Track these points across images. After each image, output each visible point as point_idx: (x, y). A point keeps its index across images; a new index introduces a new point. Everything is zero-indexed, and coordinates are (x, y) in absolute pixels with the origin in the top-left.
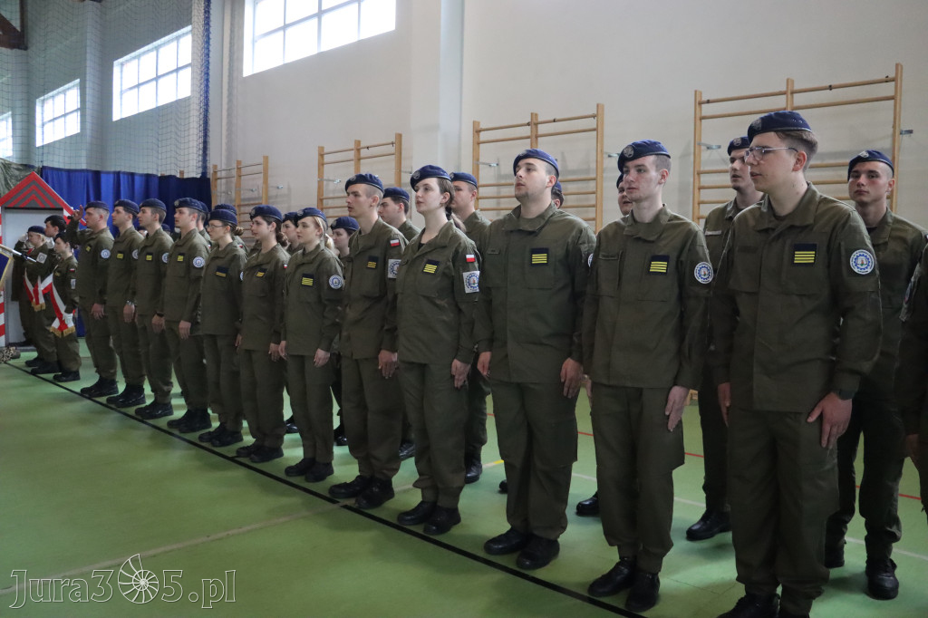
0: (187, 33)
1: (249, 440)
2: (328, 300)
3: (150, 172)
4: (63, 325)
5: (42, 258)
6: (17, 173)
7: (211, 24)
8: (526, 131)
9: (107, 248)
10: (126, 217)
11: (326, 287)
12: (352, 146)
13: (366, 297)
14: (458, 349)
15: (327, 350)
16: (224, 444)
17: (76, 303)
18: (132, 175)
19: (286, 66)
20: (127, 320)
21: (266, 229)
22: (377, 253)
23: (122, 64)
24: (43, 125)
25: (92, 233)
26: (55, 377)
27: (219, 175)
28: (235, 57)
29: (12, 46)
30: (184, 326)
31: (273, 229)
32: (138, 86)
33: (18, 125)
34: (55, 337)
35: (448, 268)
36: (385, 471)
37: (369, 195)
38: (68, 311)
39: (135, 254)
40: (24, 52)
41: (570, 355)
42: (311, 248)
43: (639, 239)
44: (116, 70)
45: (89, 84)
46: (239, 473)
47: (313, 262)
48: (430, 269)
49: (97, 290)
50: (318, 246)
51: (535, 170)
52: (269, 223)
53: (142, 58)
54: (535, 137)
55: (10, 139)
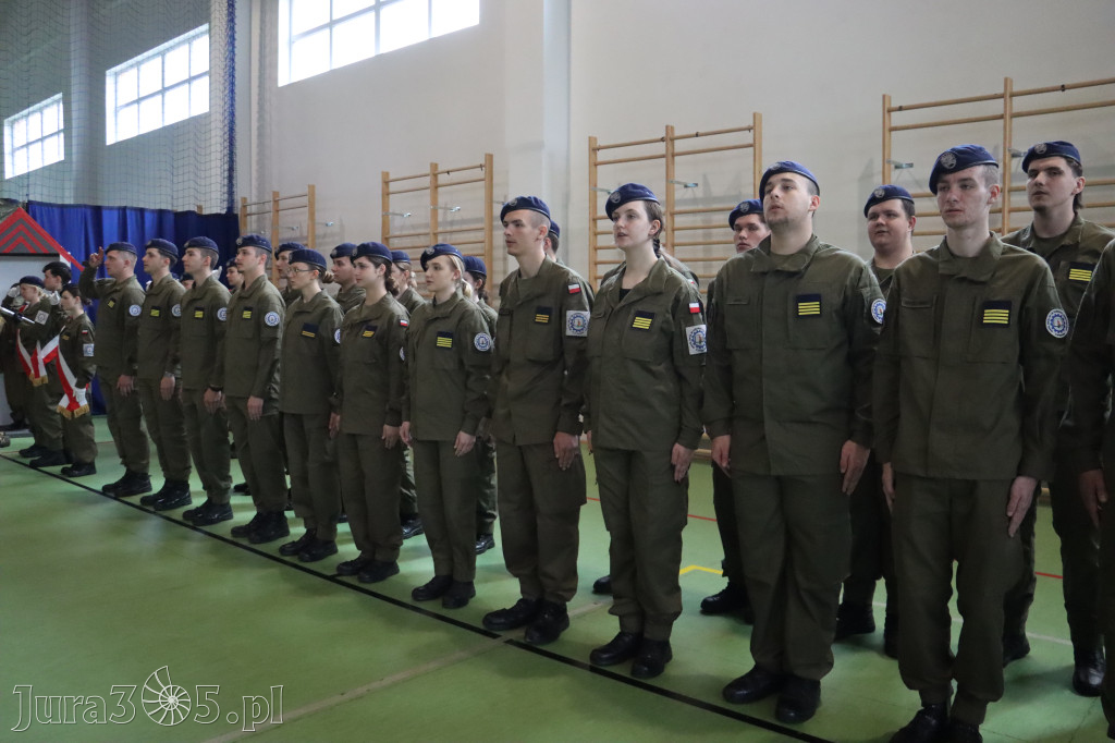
0: (202, 33)
1: (349, 550)
2: (473, 366)
3: (164, 207)
4: (74, 403)
5: (42, 318)
7: (236, 21)
8: (661, 148)
9: (137, 303)
10: (163, 261)
11: (470, 348)
12: (427, 170)
13: (534, 362)
14: (680, 430)
15: (472, 432)
16: (315, 558)
17: (91, 375)
18: (142, 211)
19: (333, 72)
20: (166, 396)
21: (373, 273)
22: (547, 302)
23: (116, 74)
24: (13, 151)
25: (115, 284)
26: (63, 471)
27: (249, 210)
28: (267, 60)
30: (255, 403)
31: (382, 273)
32: (138, 101)
34: (63, 417)
35: (667, 322)
36: (560, 593)
37: (535, 226)
38: (79, 385)
39: (176, 311)
41: (850, 436)
42: (446, 297)
43: (963, 279)
44: (109, 81)
45: (74, 97)
46: (347, 598)
47: (449, 317)
48: (642, 323)
49: (127, 358)
50: (455, 295)
51: (795, 188)
52: (377, 265)
53: (143, 67)
54: (671, 156)
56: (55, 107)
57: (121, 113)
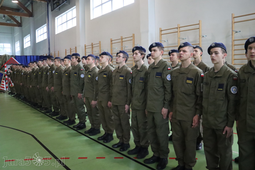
0: (45, 26)
3: (37, 55)
4: (12, 85)
6: (10, 57)
12: (70, 49)
18: (34, 56)
19: (62, 32)
23: (38, 30)
24: (25, 43)
28: (54, 30)
29: (19, 26)
32: (41, 35)
33: (20, 44)
38: (12, 83)
40: (21, 27)
44: (37, 32)
45: (31, 35)
53: (41, 29)
54: (93, 47)
55: (19, 47)
56: (28, 37)
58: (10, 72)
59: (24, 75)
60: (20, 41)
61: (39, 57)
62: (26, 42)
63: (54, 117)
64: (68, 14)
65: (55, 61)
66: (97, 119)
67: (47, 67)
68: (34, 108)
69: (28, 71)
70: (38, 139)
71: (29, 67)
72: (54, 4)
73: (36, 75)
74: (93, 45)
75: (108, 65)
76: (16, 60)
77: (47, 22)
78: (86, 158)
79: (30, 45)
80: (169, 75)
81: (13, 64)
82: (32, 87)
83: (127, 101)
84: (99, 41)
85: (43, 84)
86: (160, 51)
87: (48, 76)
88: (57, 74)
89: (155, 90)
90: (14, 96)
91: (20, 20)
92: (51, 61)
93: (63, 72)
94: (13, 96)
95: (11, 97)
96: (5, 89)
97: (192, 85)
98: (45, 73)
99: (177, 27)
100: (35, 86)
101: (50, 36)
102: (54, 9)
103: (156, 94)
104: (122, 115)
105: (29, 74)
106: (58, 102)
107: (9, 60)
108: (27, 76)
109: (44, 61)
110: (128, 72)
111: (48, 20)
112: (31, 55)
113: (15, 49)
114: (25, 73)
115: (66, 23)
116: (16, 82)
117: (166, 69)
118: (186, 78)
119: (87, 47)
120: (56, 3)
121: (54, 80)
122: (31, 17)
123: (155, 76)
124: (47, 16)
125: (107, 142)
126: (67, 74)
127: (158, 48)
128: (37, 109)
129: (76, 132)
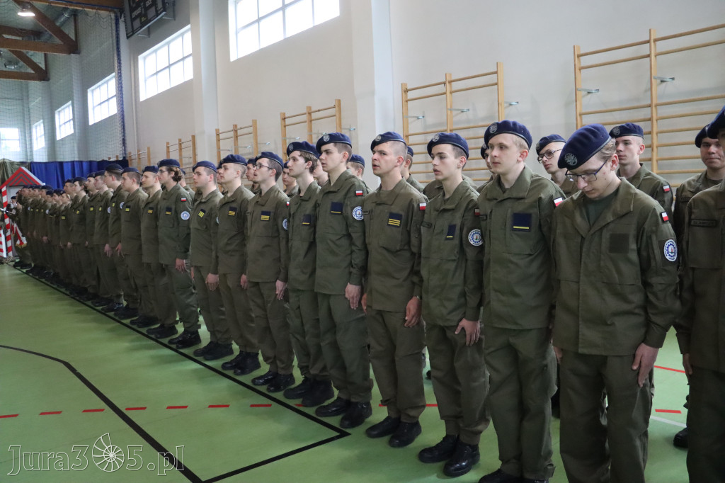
0: (112, 78)
4: (22, 243)
6: (18, 167)
12: (177, 142)
18: (81, 162)
19: (159, 95)
23: (93, 90)
24: (60, 126)
27: (133, 157)
28: (136, 89)
29: (40, 79)
32: (100, 104)
33: (47, 128)
38: (23, 236)
40: (47, 82)
44: (89, 95)
45: (75, 102)
53: (102, 87)
54: (236, 137)
55: (43, 137)
56: (67, 109)
57: (96, 109)
58: (16, 208)
59: (51, 214)
60: (46, 121)
61: (96, 164)
62: (62, 122)
63: (124, 321)
64: (171, 45)
65: (124, 179)
66: (222, 319)
67: (105, 192)
68: (77, 300)
69: (61, 203)
70: (79, 370)
71: (64, 192)
72: (133, 20)
73: (80, 214)
74: (239, 131)
75: (239, 187)
76: (34, 174)
77: (116, 68)
78: (186, 407)
79: (72, 132)
80: (359, 208)
81: (25, 187)
82: (73, 244)
83: (280, 271)
84: (253, 121)
85: (96, 238)
86: (340, 152)
87: (108, 218)
88: (128, 210)
89: (329, 242)
90: (27, 273)
91: (43, 62)
92: (115, 178)
93: (143, 205)
94: (24, 271)
95: (21, 274)
96: (5, 255)
97: (400, 229)
98: (100, 209)
99: (444, 80)
100: (79, 244)
101: (125, 106)
102: (133, 34)
103: (333, 253)
104: (269, 305)
105: (64, 213)
106: (132, 282)
107: (14, 175)
108: (58, 217)
109: (98, 177)
110: (280, 203)
111: (119, 63)
112: (76, 159)
113: (31, 144)
114: (55, 211)
115: (168, 69)
116: (32, 234)
117: (351, 194)
118: (388, 215)
119: (221, 136)
120: (139, 16)
121: (123, 227)
122: (72, 54)
123: (329, 210)
124: (115, 51)
125: (243, 373)
126: (150, 211)
127: (335, 146)
128: (87, 303)
129: (173, 353)
